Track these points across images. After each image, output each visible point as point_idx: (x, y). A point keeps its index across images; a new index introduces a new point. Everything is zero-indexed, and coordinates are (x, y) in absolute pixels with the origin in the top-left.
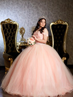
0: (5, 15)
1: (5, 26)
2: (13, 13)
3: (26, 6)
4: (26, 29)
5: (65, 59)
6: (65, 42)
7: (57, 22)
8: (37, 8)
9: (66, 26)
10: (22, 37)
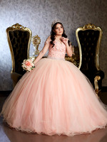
0: (12, 19)
1: (13, 34)
2: (24, 15)
3: (41, 6)
4: (41, 38)
5: (99, 78)
6: (97, 55)
7: (86, 28)
8: (56, 7)
9: (98, 32)
10: (37, 48)
